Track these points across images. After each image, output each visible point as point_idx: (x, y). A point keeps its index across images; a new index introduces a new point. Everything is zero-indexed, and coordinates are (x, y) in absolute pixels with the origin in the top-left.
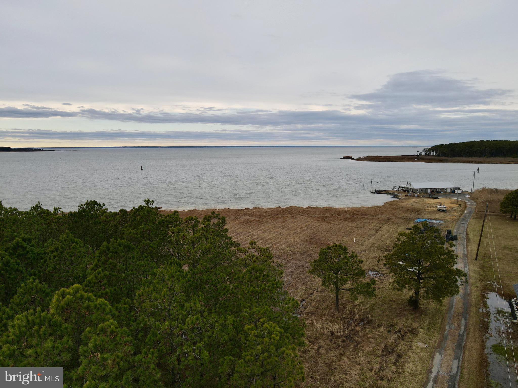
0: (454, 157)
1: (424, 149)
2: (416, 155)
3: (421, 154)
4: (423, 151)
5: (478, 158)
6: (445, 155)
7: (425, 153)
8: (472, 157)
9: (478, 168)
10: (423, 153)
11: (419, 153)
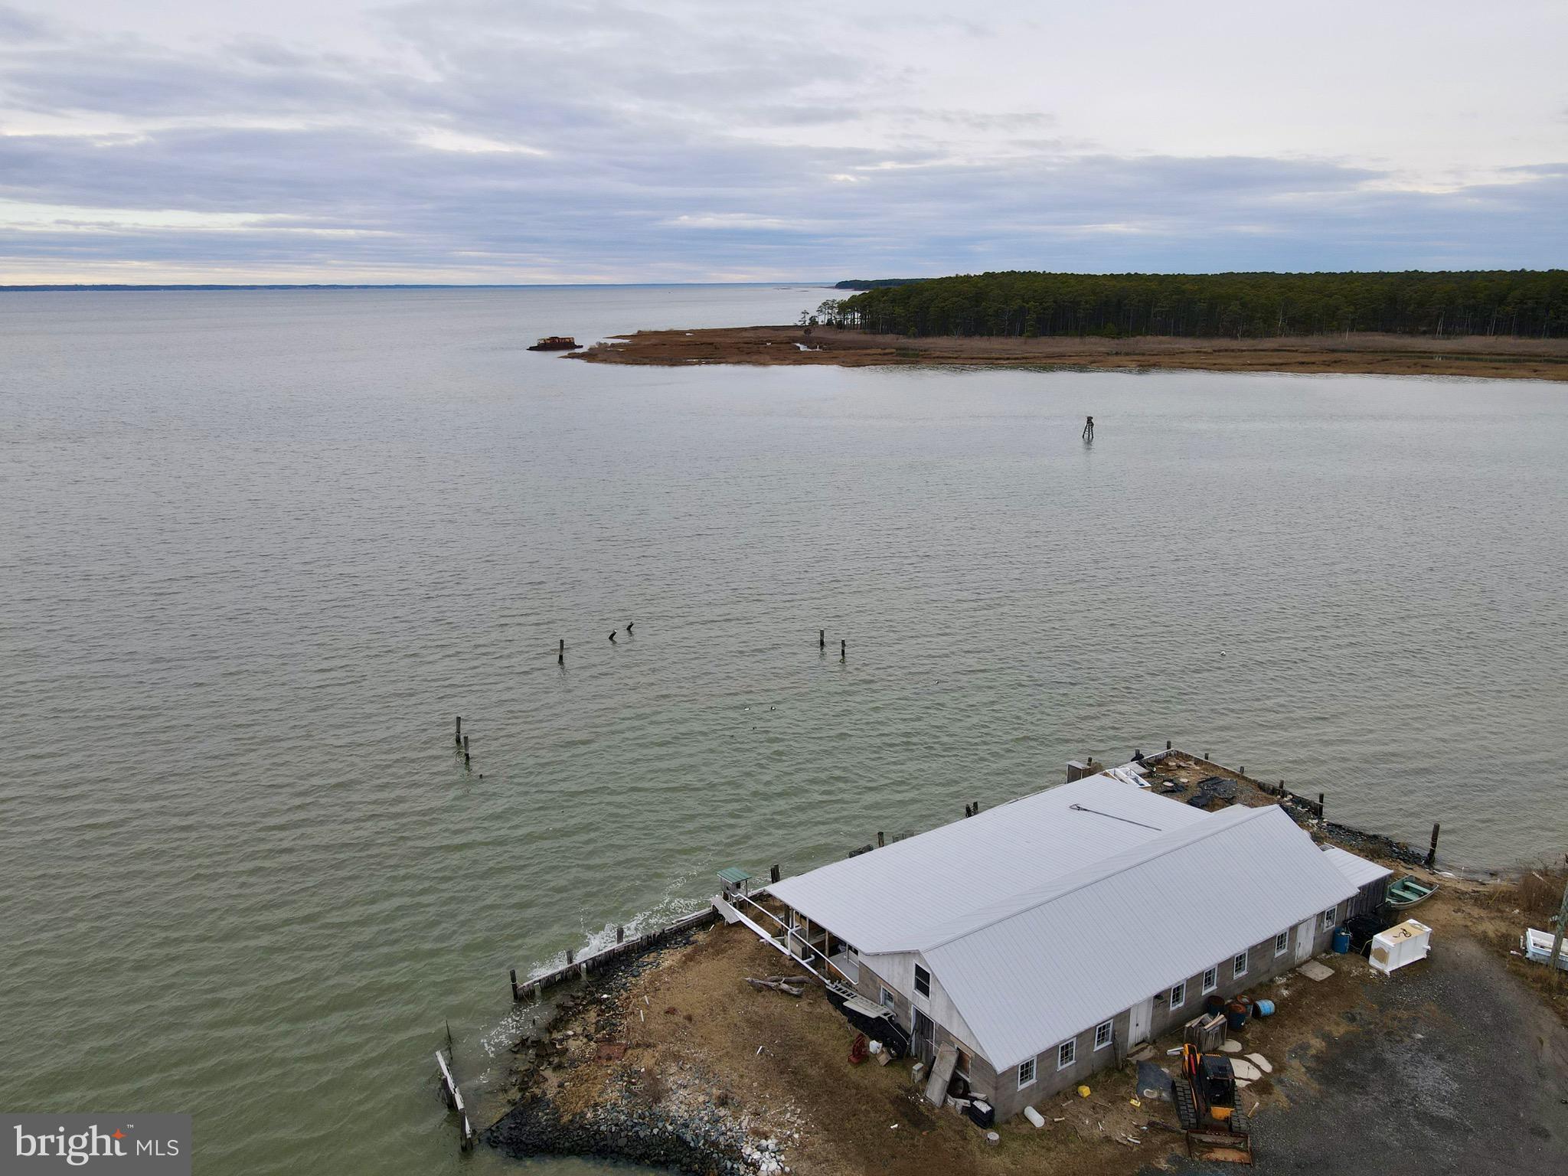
0: (924, 333)
1: (824, 304)
2: (799, 324)
3: (813, 320)
4: (820, 311)
5: (1002, 340)
6: (893, 326)
7: (827, 317)
8: (982, 335)
9: (1089, 419)
10: (822, 319)
11: (808, 317)
